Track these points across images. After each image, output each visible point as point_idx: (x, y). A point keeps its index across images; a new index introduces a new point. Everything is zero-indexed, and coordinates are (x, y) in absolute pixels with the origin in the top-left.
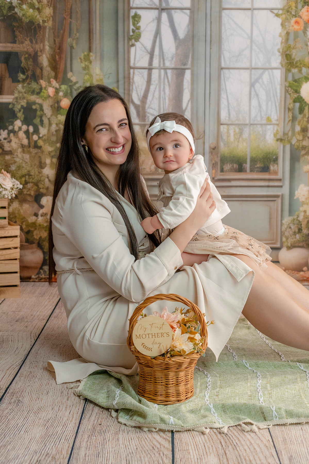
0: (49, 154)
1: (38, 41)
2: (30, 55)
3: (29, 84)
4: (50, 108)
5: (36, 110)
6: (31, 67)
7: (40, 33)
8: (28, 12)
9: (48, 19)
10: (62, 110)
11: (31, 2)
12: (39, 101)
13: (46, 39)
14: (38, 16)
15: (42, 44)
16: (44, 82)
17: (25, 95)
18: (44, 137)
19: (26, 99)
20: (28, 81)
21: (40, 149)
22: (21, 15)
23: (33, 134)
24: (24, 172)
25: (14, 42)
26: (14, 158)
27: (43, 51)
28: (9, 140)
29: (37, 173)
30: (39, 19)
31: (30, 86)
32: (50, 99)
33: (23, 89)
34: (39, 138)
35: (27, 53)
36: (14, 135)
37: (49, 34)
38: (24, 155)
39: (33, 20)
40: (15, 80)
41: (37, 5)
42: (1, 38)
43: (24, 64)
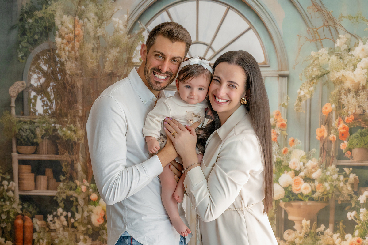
0: (83, 232)
1: (74, 153)
2: (68, 163)
3: (68, 183)
4: (83, 200)
5: (73, 201)
6: (69, 171)
7: (76, 148)
8: (67, 133)
9: (82, 138)
10: (91, 202)
11: (69, 127)
12: (75, 195)
13: (80, 152)
14: (74, 136)
15: (77, 155)
16: (79, 182)
17: (65, 191)
18: (79, 220)
19: (66, 193)
20: (67, 181)
21: (76, 229)
22: (62, 135)
23: (71, 218)
25: (57, 154)
26: (57, 234)
27: (77, 160)
28: (54, 222)
30: (75, 138)
31: (68, 184)
32: (83, 194)
33: (64, 186)
34: (75, 221)
35: (66, 161)
36: (57, 219)
37: (82, 148)
38: (64, 232)
39: (70, 139)
40: (58, 180)
41: (73, 128)
42: (47, 151)
43: (64, 169)
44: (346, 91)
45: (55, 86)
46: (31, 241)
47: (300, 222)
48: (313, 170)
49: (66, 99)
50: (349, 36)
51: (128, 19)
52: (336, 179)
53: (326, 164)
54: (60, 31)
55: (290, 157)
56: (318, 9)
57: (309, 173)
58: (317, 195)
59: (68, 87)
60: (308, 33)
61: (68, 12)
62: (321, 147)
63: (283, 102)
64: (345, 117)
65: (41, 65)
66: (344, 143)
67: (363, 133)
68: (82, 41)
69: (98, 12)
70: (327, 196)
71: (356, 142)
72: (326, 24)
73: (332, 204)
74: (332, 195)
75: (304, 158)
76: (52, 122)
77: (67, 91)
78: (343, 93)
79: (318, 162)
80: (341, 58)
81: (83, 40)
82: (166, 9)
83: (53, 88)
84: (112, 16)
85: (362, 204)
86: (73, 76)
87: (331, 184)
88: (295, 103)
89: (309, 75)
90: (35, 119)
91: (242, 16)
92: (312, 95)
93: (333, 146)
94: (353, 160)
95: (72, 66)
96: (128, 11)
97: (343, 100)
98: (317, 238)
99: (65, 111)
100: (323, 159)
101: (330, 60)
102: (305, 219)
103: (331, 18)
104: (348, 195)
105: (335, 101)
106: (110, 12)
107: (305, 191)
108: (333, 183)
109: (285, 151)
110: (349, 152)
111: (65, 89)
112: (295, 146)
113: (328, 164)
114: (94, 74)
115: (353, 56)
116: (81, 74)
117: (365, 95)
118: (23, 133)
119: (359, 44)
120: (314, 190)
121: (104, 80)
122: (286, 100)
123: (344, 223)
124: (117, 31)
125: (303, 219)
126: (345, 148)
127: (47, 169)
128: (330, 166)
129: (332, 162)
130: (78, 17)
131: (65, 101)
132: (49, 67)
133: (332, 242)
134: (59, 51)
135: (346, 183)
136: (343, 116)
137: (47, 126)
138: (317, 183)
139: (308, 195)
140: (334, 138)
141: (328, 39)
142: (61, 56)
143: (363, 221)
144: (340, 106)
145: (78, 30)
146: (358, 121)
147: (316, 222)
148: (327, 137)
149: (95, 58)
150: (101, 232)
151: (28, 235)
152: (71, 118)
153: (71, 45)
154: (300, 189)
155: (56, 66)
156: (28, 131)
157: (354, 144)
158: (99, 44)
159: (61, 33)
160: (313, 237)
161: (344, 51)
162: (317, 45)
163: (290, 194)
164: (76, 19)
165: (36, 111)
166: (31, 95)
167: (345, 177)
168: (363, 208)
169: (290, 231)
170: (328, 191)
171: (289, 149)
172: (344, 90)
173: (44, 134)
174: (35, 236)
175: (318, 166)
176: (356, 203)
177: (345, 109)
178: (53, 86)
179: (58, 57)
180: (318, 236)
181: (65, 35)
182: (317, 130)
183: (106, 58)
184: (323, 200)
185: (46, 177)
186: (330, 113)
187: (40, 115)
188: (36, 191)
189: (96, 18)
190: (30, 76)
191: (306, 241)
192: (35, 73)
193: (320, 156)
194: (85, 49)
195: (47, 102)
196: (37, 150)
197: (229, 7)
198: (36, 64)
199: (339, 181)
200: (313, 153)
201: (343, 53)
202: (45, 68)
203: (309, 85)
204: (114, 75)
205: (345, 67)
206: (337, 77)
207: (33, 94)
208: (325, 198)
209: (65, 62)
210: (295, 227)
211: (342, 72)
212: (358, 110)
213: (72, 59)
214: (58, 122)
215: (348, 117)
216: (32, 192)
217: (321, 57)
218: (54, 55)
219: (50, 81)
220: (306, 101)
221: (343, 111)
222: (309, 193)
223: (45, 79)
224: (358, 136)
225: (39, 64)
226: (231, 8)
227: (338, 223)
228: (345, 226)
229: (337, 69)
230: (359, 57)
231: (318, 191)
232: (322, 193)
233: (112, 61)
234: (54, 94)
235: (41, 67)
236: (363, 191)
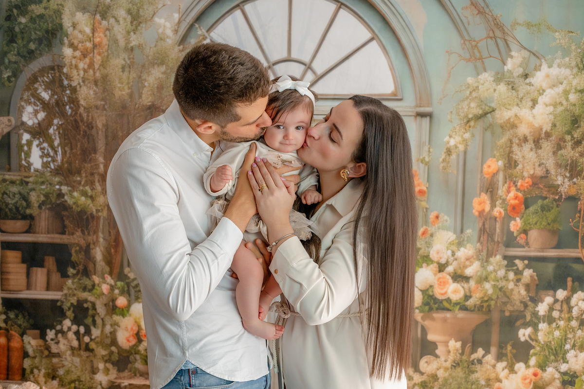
0: (103, 358)
1: (91, 233)
2: (81, 247)
3: (80, 280)
4: (104, 307)
5: (87, 309)
6: (82, 261)
7: (93, 224)
9: (103, 208)
10: (117, 310)
11: (83, 190)
12: (91, 298)
13: (100, 230)
14: (91, 205)
15: (95, 236)
16: (97, 278)
17: (75, 292)
18: (97, 339)
19: (76, 296)
20: (79, 277)
21: (92, 352)
22: (71, 203)
23: (84, 335)
24: (73, 377)
25: (63, 233)
26: (62, 361)
27: (96, 244)
28: (56, 341)
29: (88, 378)
30: (92, 208)
31: (81, 282)
32: (104, 297)
33: (73, 285)
34: (91, 340)
35: (78, 245)
36: (63, 336)
37: (103, 224)
38: (74, 358)
39: (85, 209)
40: (65, 275)
41: (90, 193)
42: (48, 228)
43: (74, 258)
44: (520, 140)
45: (61, 125)
46: (21, 371)
47: (446, 343)
48: (468, 263)
49: (79, 146)
50: (526, 54)
51: (179, 20)
52: (502, 278)
53: (487, 254)
54: (71, 37)
55: (431, 242)
56: (479, 11)
57: (460, 268)
58: (472, 302)
59: (83, 127)
60: (463, 49)
61: (84, 6)
62: (481, 226)
63: (422, 155)
64: (518, 180)
65: (39, 91)
66: (515, 220)
67: (546, 207)
68: (106, 54)
69: (132, 9)
70: (487, 304)
71: (535, 220)
72: (491, 35)
73: (496, 316)
74: (496, 302)
75: (453, 244)
76: (56, 183)
77: (80, 134)
78: (516, 143)
79: (474, 251)
80: (513, 88)
81: (108, 53)
82: (241, 5)
83: (58, 128)
84: (154, 15)
85: (542, 317)
86: (90, 109)
87: (495, 285)
88: (441, 157)
89: (463, 114)
90: (29, 177)
91: (361, 20)
92: (468, 146)
93: (498, 225)
94: (529, 247)
95: (89, 93)
96: (180, 8)
97: (516, 155)
98: (471, 369)
99: (77, 165)
100: (482, 246)
101: (497, 92)
102: (453, 339)
103: (499, 26)
104: (521, 302)
105: (504, 155)
106: (150, 9)
107: (454, 296)
108: (498, 284)
109: (424, 233)
110: (523, 235)
111: (78, 130)
112: (440, 224)
113: (490, 254)
114: (124, 107)
115: (533, 86)
116: (104, 106)
117: (549, 147)
118: (9, 199)
119: (542, 67)
120: (468, 294)
121: (139, 116)
122: (428, 153)
123: (513, 346)
124: (161, 39)
125: (451, 339)
126: (518, 229)
127: (47, 258)
128: (493, 256)
129: (497, 251)
130: (100, 16)
131: (76, 149)
132: (51, 94)
133: (495, 375)
134: (69, 69)
135: (518, 284)
136: (515, 179)
137: (48, 189)
138: (472, 283)
139: (458, 301)
140: (500, 213)
141: (493, 58)
142: (72, 77)
143: (543, 343)
144: (511, 163)
145: (100, 37)
146: (539, 188)
147: (470, 344)
148: (490, 211)
149: (127, 81)
150: (133, 357)
151: (14, 361)
152: (86, 177)
153: (87, 60)
154: (446, 293)
155: (63, 93)
156: (16, 196)
157: (531, 223)
158: (133, 59)
159: (72, 41)
160: (465, 367)
161: (518, 77)
162: (476, 67)
163: (431, 301)
164: (97, 19)
165: (30, 165)
166: (22, 139)
167: (516, 274)
168: (544, 322)
169: (430, 358)
170: (490, 296)
171: (431, 229)
172: (517, 138)
173: (43, 201)
174: (27, 363)
175: (475, 257)
176: (533, 316)
177: (518, 168)
178: (58, 125)
179: (66, 78)
180: (474, 366)
181: (78, 44)
182: (474, 201)
183: (144, 82)
184: (482, 310)
185: (45, 270)
186: (495, 174)
187: (36, 170)
188: (28, 292)
189: (129, 18)
190: (21, 108)
191: (454, 374)
192: (30, 103)
193: (479, 240)
194: (110, 66)
195: (48, 150)
196: (30, 225)
197: (339, 4)
198: (30, 89)
199: (507, 280)
200: (468, 237)
201: (516, 81)
202: (46, 96)
203: (463, 130)
204: (155, 109)
205: (519, 103)
206: (507, 118)
207: (26, 137)
208: (484, 307)
209: (78, 87)
210: (438, 352)
211: (515, 110)
212: (539, 170)
213: (89, 83)
214: (65, 182)
215: (523, 181)
216: (22, 294)
217: (482, 86)
218: (60, 76)
219: (53, 117)
220: (458, 155)
221: (515, 170)
222: (460, 299)
223: (45, 113)
224: (537, 210)
225: (37, 89)
226: (342, 6)
227: (504, 345)
228: (515, 351)
229: (506, 106)
230: (541, 87)
231: (474, 295)
232: (480, 299)
233: (153, 87)
234: (60, 137)
235: (38, 94)
236: (544, 296)
